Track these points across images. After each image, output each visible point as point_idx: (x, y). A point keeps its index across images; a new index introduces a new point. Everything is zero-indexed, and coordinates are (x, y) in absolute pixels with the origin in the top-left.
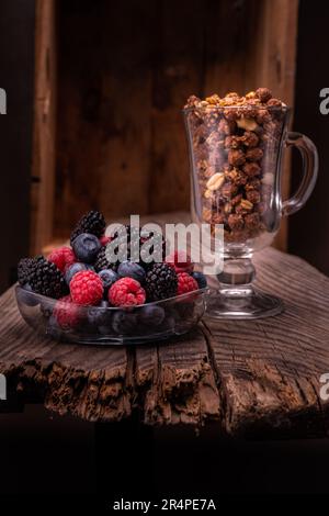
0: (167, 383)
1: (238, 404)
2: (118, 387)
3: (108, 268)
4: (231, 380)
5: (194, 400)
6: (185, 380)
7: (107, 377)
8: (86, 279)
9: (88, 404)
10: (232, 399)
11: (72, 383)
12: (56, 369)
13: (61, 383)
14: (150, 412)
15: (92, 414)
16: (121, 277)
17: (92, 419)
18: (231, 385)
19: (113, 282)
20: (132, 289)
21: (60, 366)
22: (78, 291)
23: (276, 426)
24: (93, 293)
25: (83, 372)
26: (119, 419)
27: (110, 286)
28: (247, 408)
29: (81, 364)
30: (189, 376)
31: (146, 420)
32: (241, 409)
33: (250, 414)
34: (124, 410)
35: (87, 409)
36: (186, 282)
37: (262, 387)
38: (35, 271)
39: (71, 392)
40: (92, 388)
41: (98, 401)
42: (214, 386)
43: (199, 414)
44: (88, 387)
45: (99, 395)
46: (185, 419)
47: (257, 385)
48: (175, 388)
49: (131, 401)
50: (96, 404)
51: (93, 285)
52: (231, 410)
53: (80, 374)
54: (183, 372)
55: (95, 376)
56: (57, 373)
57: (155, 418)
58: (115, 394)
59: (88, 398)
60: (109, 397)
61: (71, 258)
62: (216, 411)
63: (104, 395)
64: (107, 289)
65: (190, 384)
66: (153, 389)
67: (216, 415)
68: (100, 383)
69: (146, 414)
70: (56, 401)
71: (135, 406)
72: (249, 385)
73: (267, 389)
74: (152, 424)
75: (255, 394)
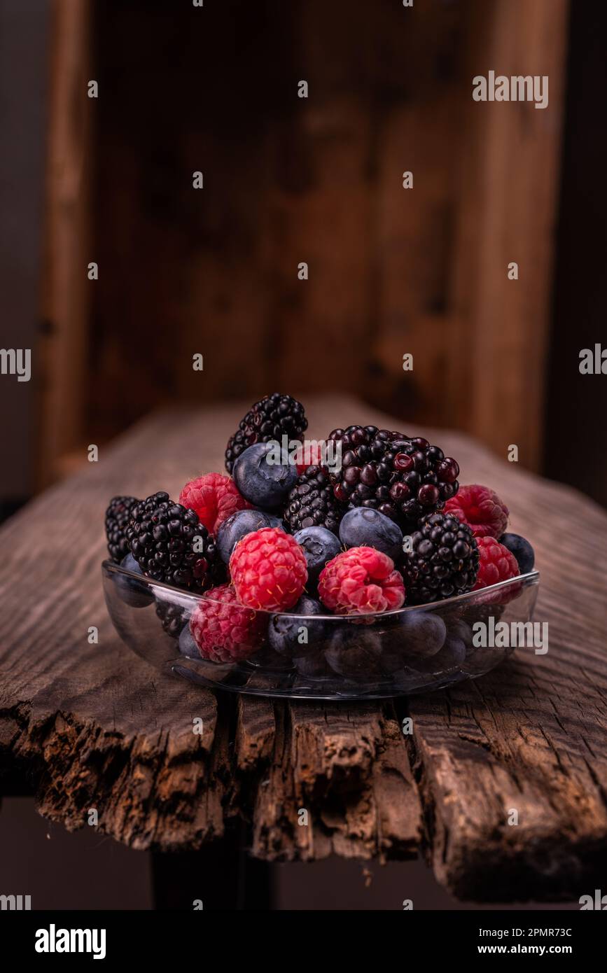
0: (305, 767)
1: (462, 821)
2: (195, 771)
3: (316, 524)
4: (446, 763)
5: (363, 806)
6: (345, 761)
7: (173, 750)
8: (268, 548)
9: (128, 809)
10: (449, 808)
11: (96, 759)
12: (61, 728)
13: (72, 759)
14: (265, 831)
15: (138, 831)
16: (350, 546)
17: (136, 844)
18: (446, 775)
19: (331, 556)
20: (375, 575)
21: (70, 722)
22: (249, 576)
23: (548, 872)
24: (285, 582)
25: (120, 736)
26: (197, 845)
27: (322, 566)
28: (483, 830)
29: (116, 718)
30: (353, 751)
31: (257, 848)
32: (470, 832)
33: (492, 846)
34: (209, 822)
35: (126, 820)
36: (493, 559)
37: (515, 779)
38: (150, 529)
39: (93, 780)
40: (139, 774)
41: (151, 803)
42: (408, 775)
43: (374, 837)
44: (131, 771)
45: (154, 790)
46: (342, 847)
47: (502, 775)
48: (321, 778)
49: (224, 802)
50: (146, 810)
51: (286, 563)
52: (447, 833)
53: (114, 741)
54: (340, 741)
55: (145, 747)
56: (64, 739)
57: (278, 845)
58: (190, 788)
59: (130, 796)
60: (177, 796)
61: (231, 500)
62: (412, 832)
63: (165, 790)
64: (316, 571)
65: (356, 769)
66: (274, 780)
67: (412, 842)
68: (156, 762)
69: (257, 833)
70: (59, 798)
71: (233, 813)
72: (486, 776)
73: (525, 784)
74: (270, 857)
75: (500, 799)
